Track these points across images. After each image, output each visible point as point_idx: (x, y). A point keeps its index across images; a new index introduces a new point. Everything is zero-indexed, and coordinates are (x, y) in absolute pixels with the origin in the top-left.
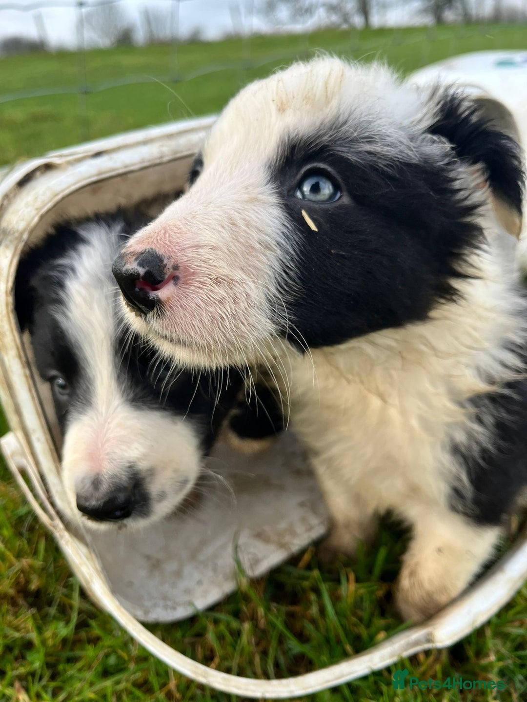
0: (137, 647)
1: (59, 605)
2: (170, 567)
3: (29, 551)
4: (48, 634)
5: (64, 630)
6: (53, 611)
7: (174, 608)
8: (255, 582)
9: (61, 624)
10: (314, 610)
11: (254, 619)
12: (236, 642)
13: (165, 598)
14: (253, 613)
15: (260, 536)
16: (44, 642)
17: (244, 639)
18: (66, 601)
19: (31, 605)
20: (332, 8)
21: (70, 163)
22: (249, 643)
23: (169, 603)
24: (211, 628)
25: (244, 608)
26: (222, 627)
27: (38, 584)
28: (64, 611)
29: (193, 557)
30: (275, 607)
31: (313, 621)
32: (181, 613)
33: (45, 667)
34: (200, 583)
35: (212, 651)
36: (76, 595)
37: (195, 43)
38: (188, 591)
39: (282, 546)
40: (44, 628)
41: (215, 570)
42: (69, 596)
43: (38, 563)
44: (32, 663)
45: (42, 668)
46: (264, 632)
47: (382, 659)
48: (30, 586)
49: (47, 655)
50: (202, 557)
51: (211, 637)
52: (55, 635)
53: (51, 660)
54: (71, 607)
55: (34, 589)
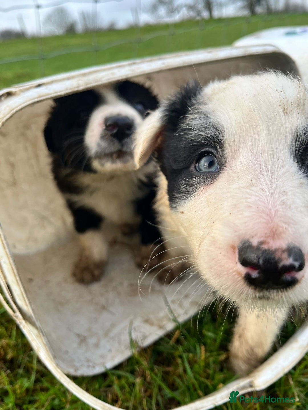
0: (71, 395)
1: (24, 368)
2: (92, 341)
3: (6, 335)
4: (17, 386)
5: (26, 383)
6: (21, 371)
7: (94, 367)
8: (144, 351)
9: (26, 380)
10: (180, 370)
11: (143, 376)
12: (132, 391)
13: (88, 361)
14: (143, 372)
15: (147, 321)
16: (14, 391)
17: (137, 388)
18: (29, 364)
19: (8, 368)
20: (191, 8)
21: (22, 91)
22: (140, 391)
23: (91, 364)
24: (116, 382)
25: (137, 368)
26: (123, 381)
27: (12, 355)
28: (28, 371)
29: (106, 334)
30: (157, 368)
31: (180, 377)
32: (98, 370)
33: (15, 406)
34: (110, 351)
35: (117, 396)
36: (35, 362)
37: (112, 30)
38: (102, 356)
39: (161, 327)
40: (15, 382)
41: (120, 343)
42: (31, 362)
43: (12, 342)
44: (7, 404)
45: (13, 407)
46: (150, 383)
47: (222, 398)
48: (6, 357)
49: (16, 399)
50: (111, 335)
51: (116, 388)
52: (21, 387)
53: (19, 402)
54: (32, 369)
55: (9, 358)
